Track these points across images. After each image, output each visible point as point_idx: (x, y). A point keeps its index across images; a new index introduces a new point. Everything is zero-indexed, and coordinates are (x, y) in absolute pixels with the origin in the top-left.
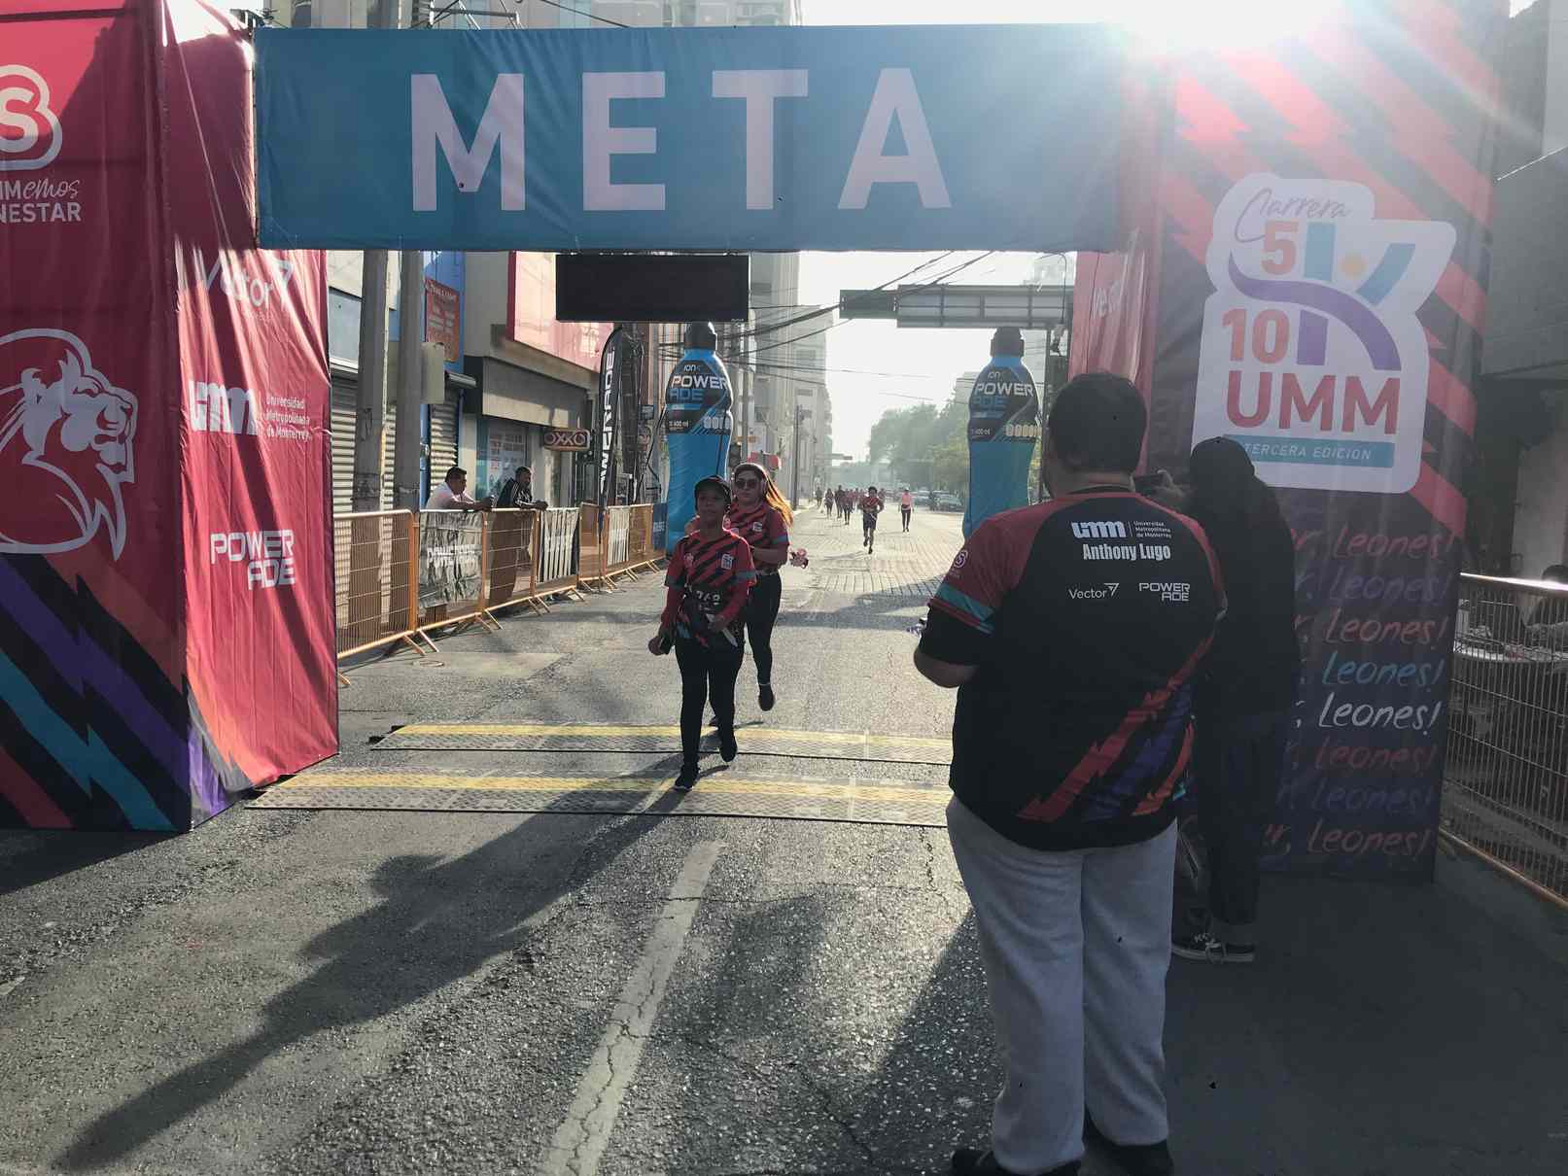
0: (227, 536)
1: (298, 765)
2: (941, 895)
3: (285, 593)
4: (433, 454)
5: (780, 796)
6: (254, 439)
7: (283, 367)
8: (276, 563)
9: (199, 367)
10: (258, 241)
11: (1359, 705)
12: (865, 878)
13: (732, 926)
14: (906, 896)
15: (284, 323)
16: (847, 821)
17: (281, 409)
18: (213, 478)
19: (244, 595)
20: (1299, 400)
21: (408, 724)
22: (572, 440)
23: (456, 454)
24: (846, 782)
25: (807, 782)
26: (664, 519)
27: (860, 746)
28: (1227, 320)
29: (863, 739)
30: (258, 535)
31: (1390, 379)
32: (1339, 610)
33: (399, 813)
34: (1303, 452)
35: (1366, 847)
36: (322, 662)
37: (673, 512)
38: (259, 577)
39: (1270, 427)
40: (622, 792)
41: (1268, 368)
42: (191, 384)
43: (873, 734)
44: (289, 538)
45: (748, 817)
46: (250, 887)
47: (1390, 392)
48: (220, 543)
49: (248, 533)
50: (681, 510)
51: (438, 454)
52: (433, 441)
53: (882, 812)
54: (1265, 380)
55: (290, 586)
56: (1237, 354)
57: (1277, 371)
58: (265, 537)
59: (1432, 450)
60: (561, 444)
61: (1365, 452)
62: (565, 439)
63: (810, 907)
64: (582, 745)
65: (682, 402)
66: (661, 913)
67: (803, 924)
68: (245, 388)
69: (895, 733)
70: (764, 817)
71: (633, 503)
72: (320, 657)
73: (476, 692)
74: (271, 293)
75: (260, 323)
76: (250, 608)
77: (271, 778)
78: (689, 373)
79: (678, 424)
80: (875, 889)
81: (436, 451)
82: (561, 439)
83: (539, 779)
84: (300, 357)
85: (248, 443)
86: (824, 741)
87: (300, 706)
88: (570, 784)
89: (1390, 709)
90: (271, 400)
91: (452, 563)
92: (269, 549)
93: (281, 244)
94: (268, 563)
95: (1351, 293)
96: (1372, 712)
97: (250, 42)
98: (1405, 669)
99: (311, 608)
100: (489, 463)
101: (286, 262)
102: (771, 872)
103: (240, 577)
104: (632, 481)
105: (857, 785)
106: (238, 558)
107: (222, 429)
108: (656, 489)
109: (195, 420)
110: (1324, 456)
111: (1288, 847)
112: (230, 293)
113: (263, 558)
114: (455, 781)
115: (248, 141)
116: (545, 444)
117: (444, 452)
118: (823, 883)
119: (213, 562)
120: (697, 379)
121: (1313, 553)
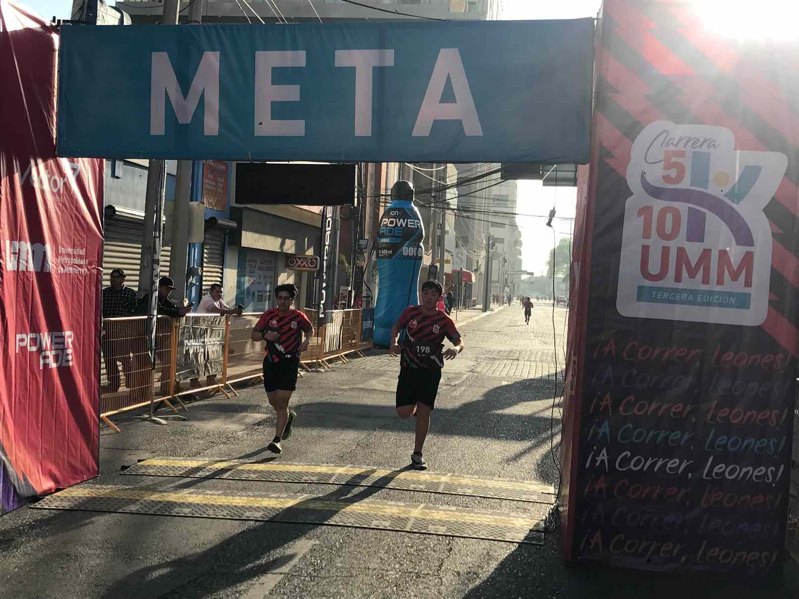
0: (27, 335)
1: (68, 482)
2: (440, 579)
3: (65, 372)
4: (204, 274)
5: (367, 514)
6: (49, 275)
7: (71, 229)
8: (60, 352)
9: (14, 233)
10: (56, 152)
11: (730, 465)
12: (397, 566)
13: (297, 590)
14: (417, 577)
15: (73, 204)
16: (404, 531)
17: (69, 255)
18: (19, 299)
19: (36, 373)
20: (688, 263)
21: (149, 458)
22: (307, 263)
23: (222, 273)
24: (416, 507)
25: (390, 505)
26: (372, 319)
27: (438, 484)
28: (640, 212)
29: (443, 479)
30: (49, 334)
31: (747, 252)
32: (715, 402)
33: (122, 515)
34: (691, 298)
35: (735, 559)
36: (89, 417)
37: (379, 315)
38: (47, 361)
39: (669, 282)
40: (266, 508)
41: (666, 243)
42: (8, 242)
43: (453, 476)
44: (70, 336)
45: (340, 526)
46: (16, 555)
47: (748, 260)
48: (22, 340)
49: (41, 334)
50: (385, 313)
51: (209, 274)
52: (205, 265)
53: (430, 526)
54: (666, 251)
55: (69, 367)
56: (647, 235)
57: (673, 245)
58: (53, 337)
59: (777, 299)
60: (299, 266)
61: (732, 299)
62: (302, 263)
63: (352, 582)
64: (254, 476)
65: (386, 237)
66: (257, 580)
67: (342, 591)
68: (43, 243)
69: (469, 476)
70: (350, 527)
71: (349, 307)
72: (88, 413)
73: (202, 438)
74: (65, 184)
75: (57, 203)
76: (41, 381)
77: (50, 489)
78: (394, 217)
79: (385, 252)
80: (400, 573)
81: (207, 272)
82: (299, 262)
83: (216, 497)
84: (83, 222)
85: (44, 277)
86: (415, 479)
87: (72, 442)
88: (235, 501)
89: (751, 469)
90: (62, 250)
91: (202, 350)
92: (56, 343)
93: (72, 155)
94: (53, 352)
95: (721, 196)
96: (738, 471)
97: (58, 34)
98: (759, 443)
99: (83, 380)
100: (247, 278)
101: (76, 164)
102: (338, 560)
103: (35, 360)
104: (351, 292)
105: (425, 508)
106: (34, 349)
107: (27, 269)
108: (370, 297)
109: (10, 265)
110: (704, 300)
111: (683, 559)
112: (36, 185)
113: (51, 349)
114: (163, 496)
115: (54, 92)
116: (290, 266)
117: (213, 272)
118: (369, 568)
119: (17, 352)
120: (399, 220)
121: (698, 364)
